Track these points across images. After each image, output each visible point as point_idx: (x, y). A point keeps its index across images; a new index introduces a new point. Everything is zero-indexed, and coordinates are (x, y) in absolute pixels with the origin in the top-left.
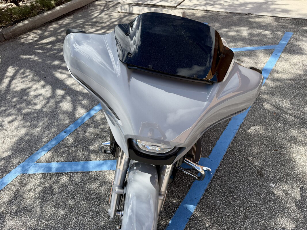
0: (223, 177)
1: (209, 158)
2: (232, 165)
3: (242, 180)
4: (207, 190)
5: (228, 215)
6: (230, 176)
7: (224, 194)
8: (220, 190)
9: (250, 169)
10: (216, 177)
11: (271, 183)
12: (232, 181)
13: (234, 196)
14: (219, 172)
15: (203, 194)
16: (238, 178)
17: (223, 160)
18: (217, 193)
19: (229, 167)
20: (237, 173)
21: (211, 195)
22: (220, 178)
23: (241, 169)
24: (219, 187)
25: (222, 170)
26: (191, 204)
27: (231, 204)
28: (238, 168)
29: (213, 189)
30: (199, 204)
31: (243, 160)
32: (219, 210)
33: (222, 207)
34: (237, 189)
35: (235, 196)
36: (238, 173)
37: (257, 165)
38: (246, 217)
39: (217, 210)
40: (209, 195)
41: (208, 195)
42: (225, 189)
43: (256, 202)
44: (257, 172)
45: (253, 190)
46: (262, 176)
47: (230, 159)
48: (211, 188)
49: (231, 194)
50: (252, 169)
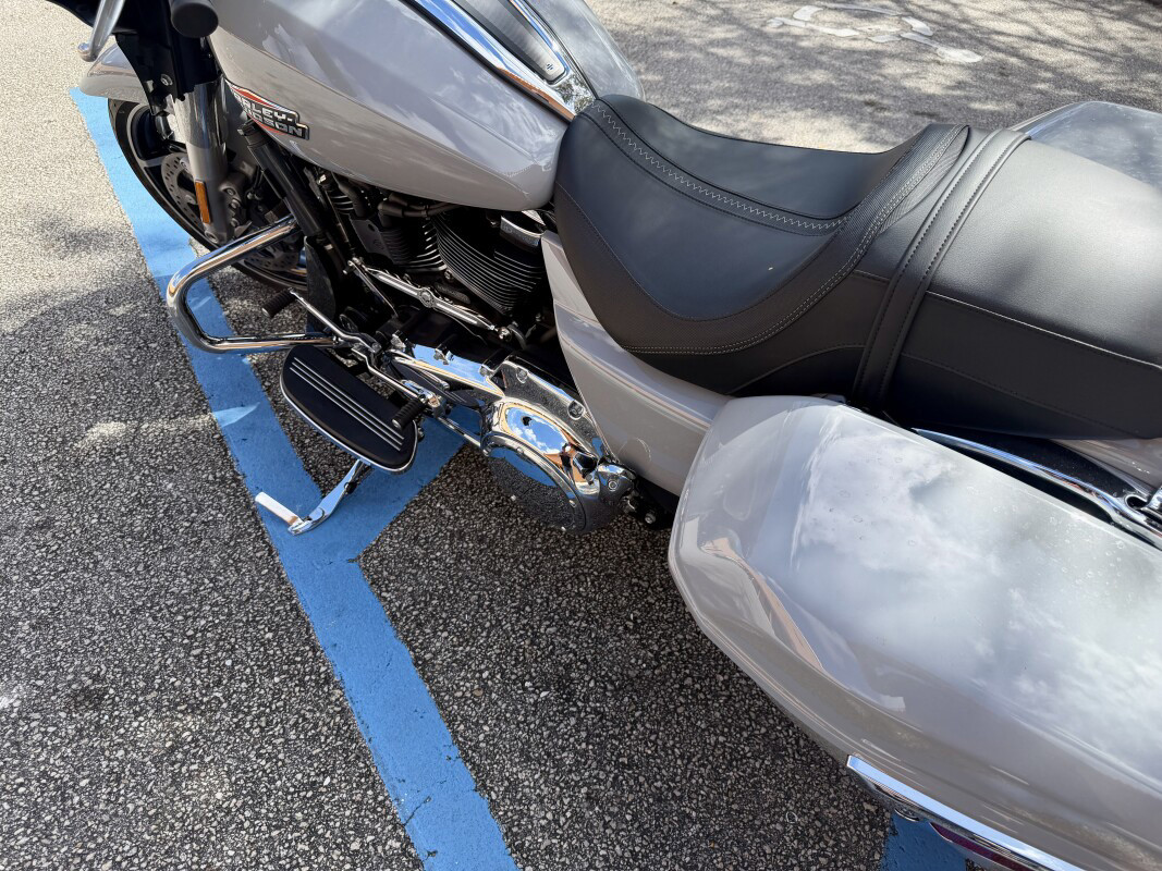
0: (230, 556)
1: (352, 561)
2: (241, 621)
3: (151, 608)
4: (235, 480)
5: (108, 485)
6: (206, 581)
7: (171, 517)
8: (193, 515)
9: (149, 678)
10: (250, 534)
11: (17, 704)
12: (183, 574)
13: (129, 540)
14: (258, 555)
15: (235, 464)
16: (169, 603)
17: (294, 608)
18: (196, 500)
19: (240, 604)
20: (190, 613)
21: (208, 481)
22: (232, 543)
23: (186, 641)
24: (211, 518)
25: (260, 572)
26: (241, 420)
27: (123, 515)
28: (204, 630)
29: (220, 498)
30: (221, 437)
31: (218, 683)
32: (147, 472)
33: (144, 486)
34: (142, 565)
35: (130, 543)
36: (186, 618)
37: (135, 724)
38: (46, 525)
39: (152, 468)
40: (215, 478)
41: (218, 475)
42: (181, 530)
43: (37, 590)
44: (111, 691)
45: (77, 612)
46: (75, 695)
47: (270, 635)
48: (228, 495)
49: (148, 537)
50: (142, 684)
